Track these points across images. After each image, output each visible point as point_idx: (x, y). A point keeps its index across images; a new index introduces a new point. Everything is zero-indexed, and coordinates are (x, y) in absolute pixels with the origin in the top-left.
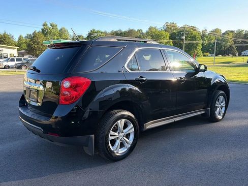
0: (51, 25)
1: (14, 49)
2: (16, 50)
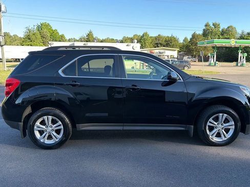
0: (213, 25)
1: (175, 50)
2: (176, 51)
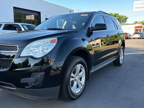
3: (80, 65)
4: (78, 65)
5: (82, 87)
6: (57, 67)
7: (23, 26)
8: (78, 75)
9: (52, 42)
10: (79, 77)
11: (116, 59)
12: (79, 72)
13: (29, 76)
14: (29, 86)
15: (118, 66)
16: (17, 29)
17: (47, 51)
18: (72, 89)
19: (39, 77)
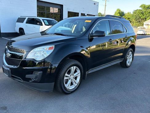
3: (75, 67)
4: (72, 67)
5: (76, 85)
6: (55, 67)
7: (44, 21)
8: (73, 75)
9: (50, 49)
10: (73, 76)
11: (121, 61)
12: (74, 73)
13: (32, 74)
14: (32, 80)
15: (125, 68)
16: (38, 24)
17: (46, 56)
18: (66, 86)
19: (38, 75)
